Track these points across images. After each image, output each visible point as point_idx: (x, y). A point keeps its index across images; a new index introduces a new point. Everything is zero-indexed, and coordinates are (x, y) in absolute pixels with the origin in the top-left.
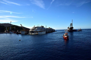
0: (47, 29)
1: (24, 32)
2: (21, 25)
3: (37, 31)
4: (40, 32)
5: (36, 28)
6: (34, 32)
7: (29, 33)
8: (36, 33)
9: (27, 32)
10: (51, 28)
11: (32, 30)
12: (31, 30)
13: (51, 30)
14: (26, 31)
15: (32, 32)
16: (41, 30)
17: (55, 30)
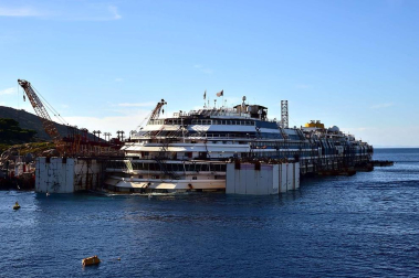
0: (300, 134)
1: (71, 171)
2: (25, 85)
3: (203, 156)
4: (248, 172)
5: (196, 128)
6: (180, 167)
7: (124, 183)
8: (204, 182)
9: (95, 168)
10: (335, 131)
11: (151, 142)
12: (139, 147)
13: (341, 149)
14: (88, 161)
15: (152, 167)
16: (246, 148)
17: (370, 150)
